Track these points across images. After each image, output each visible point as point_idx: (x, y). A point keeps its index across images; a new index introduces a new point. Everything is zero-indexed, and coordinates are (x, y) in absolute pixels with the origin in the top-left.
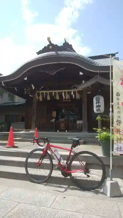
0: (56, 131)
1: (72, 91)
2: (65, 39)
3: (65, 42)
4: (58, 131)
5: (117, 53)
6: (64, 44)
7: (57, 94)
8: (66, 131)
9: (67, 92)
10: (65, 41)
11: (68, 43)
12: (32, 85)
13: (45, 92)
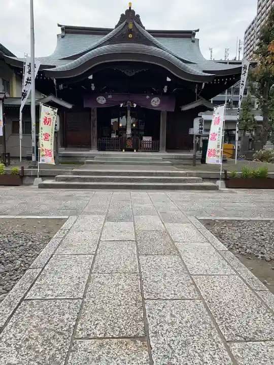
0: (121, 150)
3: (128, 9)
4: (124, 151)
5: (198, 31)
6: (127, 11)
8: (135, 151)
10: (130, 8)
11: (133, 12)
12: (93, 85)
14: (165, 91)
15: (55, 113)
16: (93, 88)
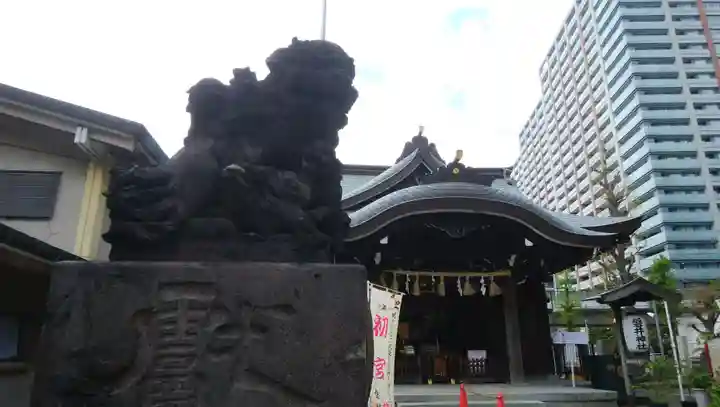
0: (425, 382)
1: (483, 275)
2: (422, 128)
3: (418, 135)
4: (430, 382)
5: (512, 169)
7: (442, 283)
8: (453, 381)
9: (467, 279)
10: (420, 133)
11: (425, 140)
13: (408, 274)
14: (511, 264)
15: (397, 303)
16: (378, 260)
